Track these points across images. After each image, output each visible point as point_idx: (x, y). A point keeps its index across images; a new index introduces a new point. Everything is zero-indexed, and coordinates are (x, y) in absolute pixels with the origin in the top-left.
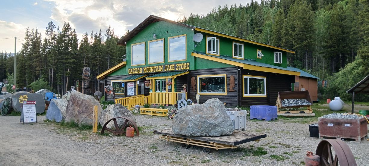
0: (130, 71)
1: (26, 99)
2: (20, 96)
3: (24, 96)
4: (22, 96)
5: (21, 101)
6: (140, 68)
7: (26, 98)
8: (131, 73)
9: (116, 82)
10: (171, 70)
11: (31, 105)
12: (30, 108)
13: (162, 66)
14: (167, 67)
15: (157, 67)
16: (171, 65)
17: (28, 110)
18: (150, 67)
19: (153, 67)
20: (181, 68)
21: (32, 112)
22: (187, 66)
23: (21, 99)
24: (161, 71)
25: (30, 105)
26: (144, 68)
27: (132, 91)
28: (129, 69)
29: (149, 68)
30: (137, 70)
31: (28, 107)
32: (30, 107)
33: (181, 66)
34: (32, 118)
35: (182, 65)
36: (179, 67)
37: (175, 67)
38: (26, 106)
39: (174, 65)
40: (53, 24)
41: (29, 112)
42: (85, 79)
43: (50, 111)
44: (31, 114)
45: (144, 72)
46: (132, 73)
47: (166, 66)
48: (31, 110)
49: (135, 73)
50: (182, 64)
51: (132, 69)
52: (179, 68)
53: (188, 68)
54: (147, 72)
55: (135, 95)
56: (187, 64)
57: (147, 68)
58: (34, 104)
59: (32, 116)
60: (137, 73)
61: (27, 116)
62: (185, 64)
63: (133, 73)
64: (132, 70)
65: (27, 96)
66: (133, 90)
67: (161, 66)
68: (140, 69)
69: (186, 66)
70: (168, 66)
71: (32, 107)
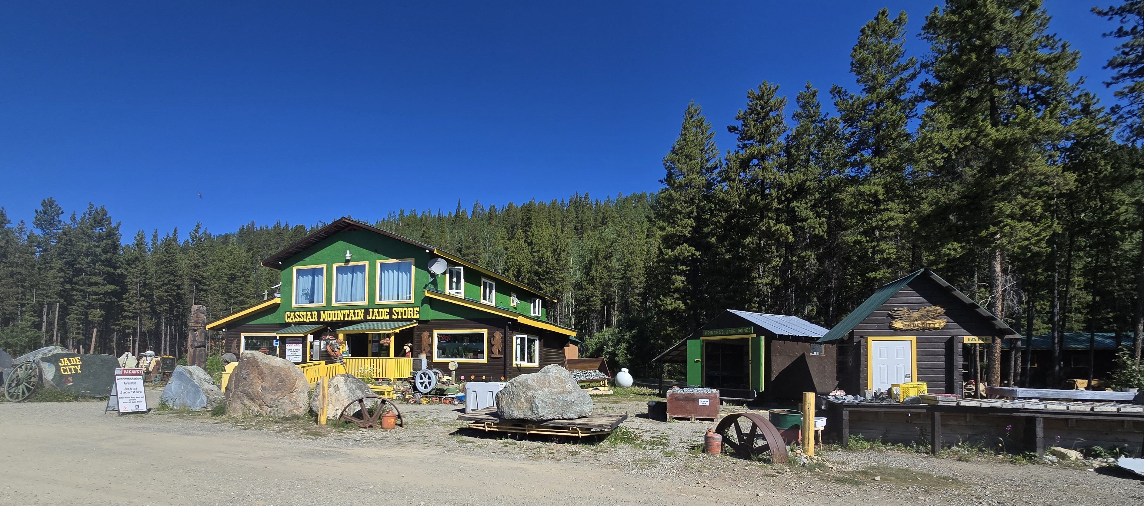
0: (289, 317)
1: (77, 365)
2: (62, 360)
3: (71, 359)
4: (66, 359)
5: (65, 370)
6: (313, 313)
7: (78, 363)
8: (291, 321)
9: (252, 337)
10: (381, 318)
11: (134, 377)
12: (132, 383)
13: (363, 311)
14: (373, 312)
15: (352, 311)
16: (380, 310)
17: (128, 386)
18: (336, 312)
19: (342, 311)
20: (402, 315)
21: (136, 391)
22: (415, 312)
23: (64, 366)
24: (359, 318)
25: (131, 377)
26: (322, 313)
27: (297, 354)
28: (287, 313)
29: (333, 312)
30: (307, 315)
31: (127, 381)
32: (131, 381)
33: (402, 313)
34: (137, 404)
35: (405, 311)
36: (398, 313)
37: (391, 313)
38: (121, 379)
39: (388, 310)
40: (56, 206)
41: (130, 391)
42: (196, 328)
43: (173, 389)
44: (135, 395)
45: (322, 320)
46: (294, 321)
47: (371, 310)
48: (133, 386)
49: (301, 320)
50: (405, 309)
51: (295, 312)
52: (398, 315)
53: (417, 317)
54: (330, 320)
55: (304, 361)
56: (415, 309)
57: (330, 312)
58: (139, 374)
59: (138, 400)
60: (305, 320)
61: (127, 400)
62: (411, 309)
63: (297, 320)
64: (294, 315)
65: (80, 360)
66: (300, 352)
67: (359, 311)
68: (312, 315)
69: (412, 313)
70: (376, 311)
71: (135, 381)
